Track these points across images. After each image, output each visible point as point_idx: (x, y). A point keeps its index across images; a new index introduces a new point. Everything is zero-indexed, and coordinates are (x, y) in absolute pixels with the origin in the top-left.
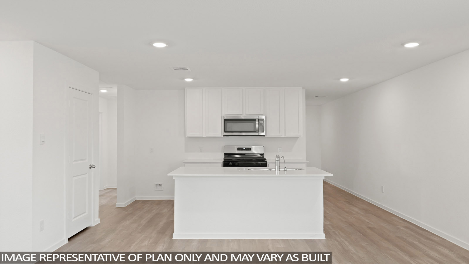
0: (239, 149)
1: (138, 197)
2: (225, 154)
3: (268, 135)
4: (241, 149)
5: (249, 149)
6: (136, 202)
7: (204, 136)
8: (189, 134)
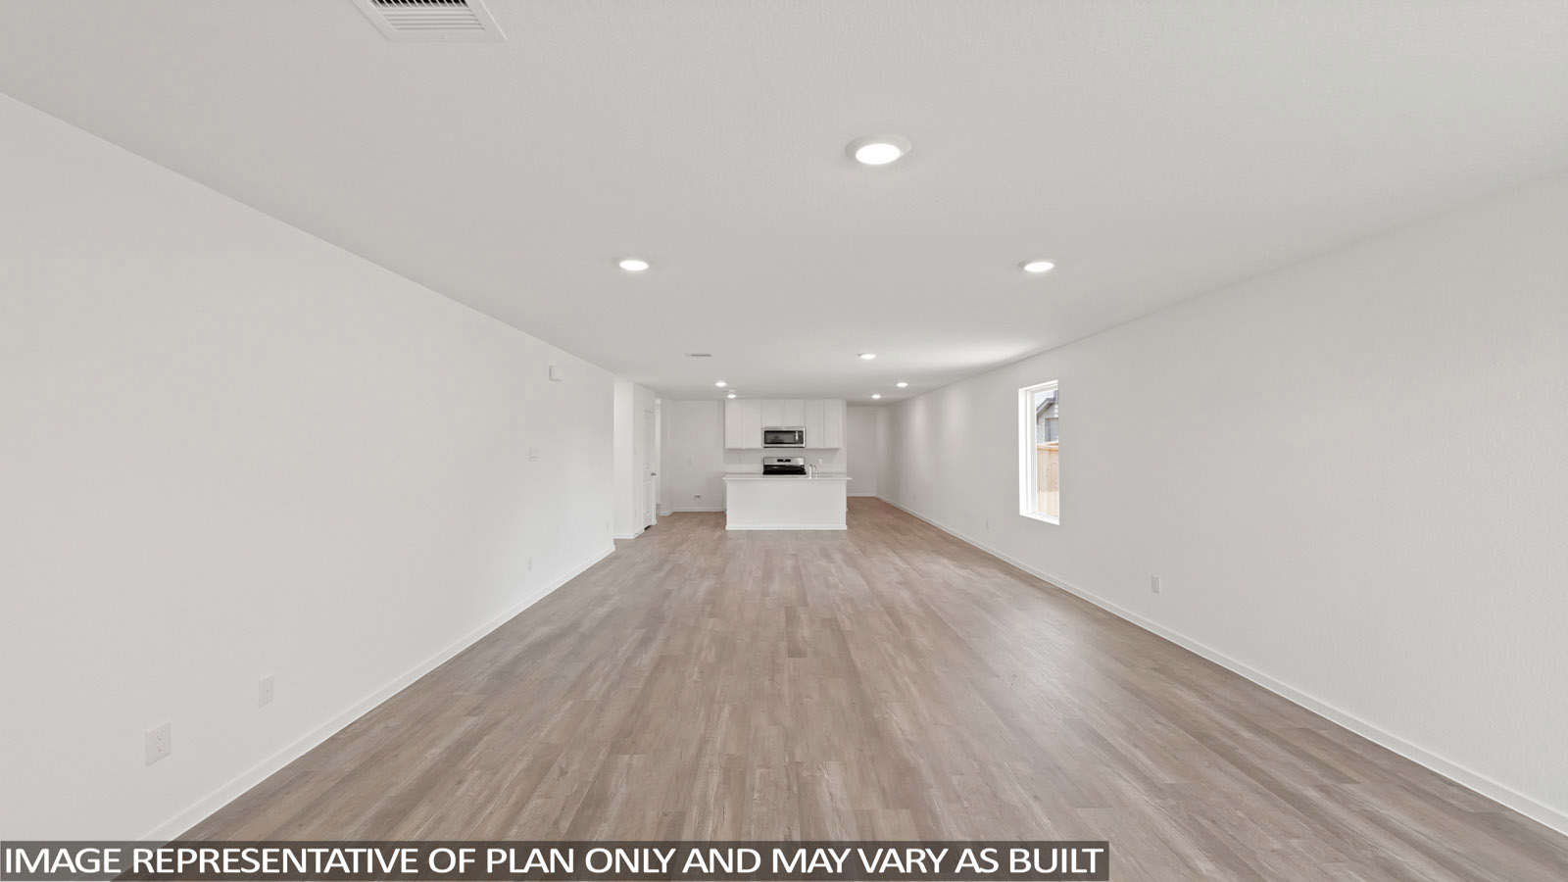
0: (779, 461)
1: (676, 509)
2: (765, 466)
3: (807, 447)
4: (781, 461)
5: (789, 461)
6: (675, 513)
7: (744, 447)
8: (729, 445)
